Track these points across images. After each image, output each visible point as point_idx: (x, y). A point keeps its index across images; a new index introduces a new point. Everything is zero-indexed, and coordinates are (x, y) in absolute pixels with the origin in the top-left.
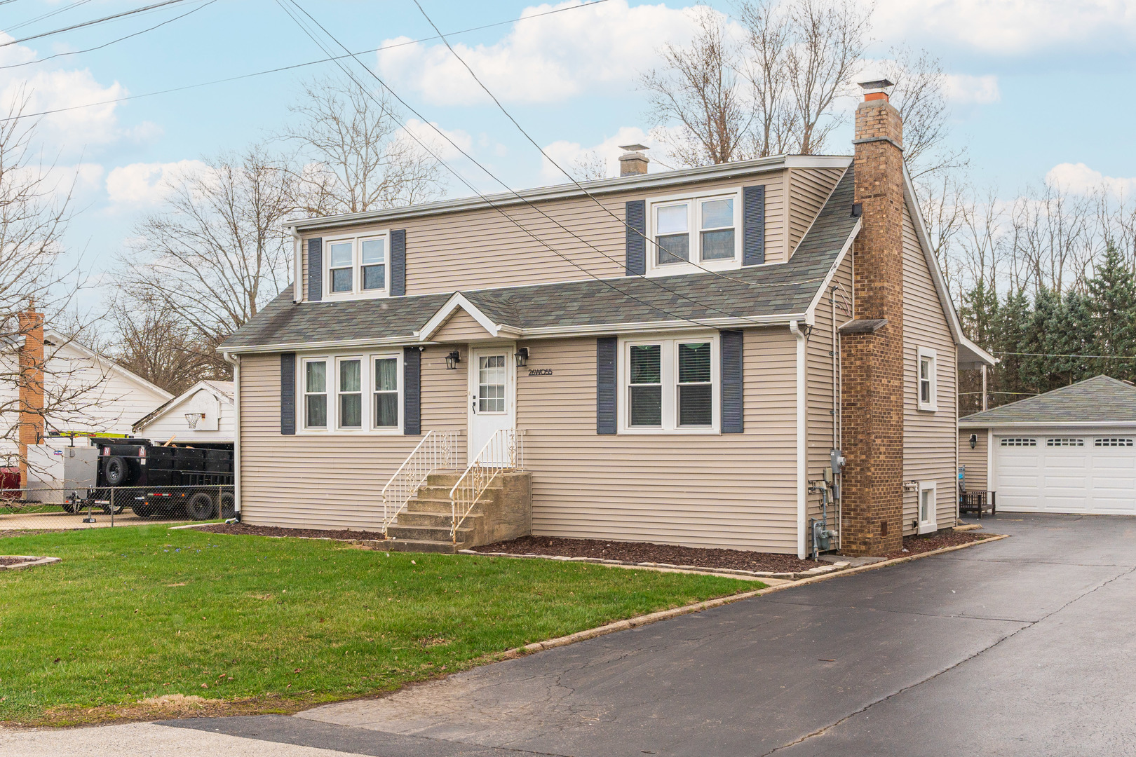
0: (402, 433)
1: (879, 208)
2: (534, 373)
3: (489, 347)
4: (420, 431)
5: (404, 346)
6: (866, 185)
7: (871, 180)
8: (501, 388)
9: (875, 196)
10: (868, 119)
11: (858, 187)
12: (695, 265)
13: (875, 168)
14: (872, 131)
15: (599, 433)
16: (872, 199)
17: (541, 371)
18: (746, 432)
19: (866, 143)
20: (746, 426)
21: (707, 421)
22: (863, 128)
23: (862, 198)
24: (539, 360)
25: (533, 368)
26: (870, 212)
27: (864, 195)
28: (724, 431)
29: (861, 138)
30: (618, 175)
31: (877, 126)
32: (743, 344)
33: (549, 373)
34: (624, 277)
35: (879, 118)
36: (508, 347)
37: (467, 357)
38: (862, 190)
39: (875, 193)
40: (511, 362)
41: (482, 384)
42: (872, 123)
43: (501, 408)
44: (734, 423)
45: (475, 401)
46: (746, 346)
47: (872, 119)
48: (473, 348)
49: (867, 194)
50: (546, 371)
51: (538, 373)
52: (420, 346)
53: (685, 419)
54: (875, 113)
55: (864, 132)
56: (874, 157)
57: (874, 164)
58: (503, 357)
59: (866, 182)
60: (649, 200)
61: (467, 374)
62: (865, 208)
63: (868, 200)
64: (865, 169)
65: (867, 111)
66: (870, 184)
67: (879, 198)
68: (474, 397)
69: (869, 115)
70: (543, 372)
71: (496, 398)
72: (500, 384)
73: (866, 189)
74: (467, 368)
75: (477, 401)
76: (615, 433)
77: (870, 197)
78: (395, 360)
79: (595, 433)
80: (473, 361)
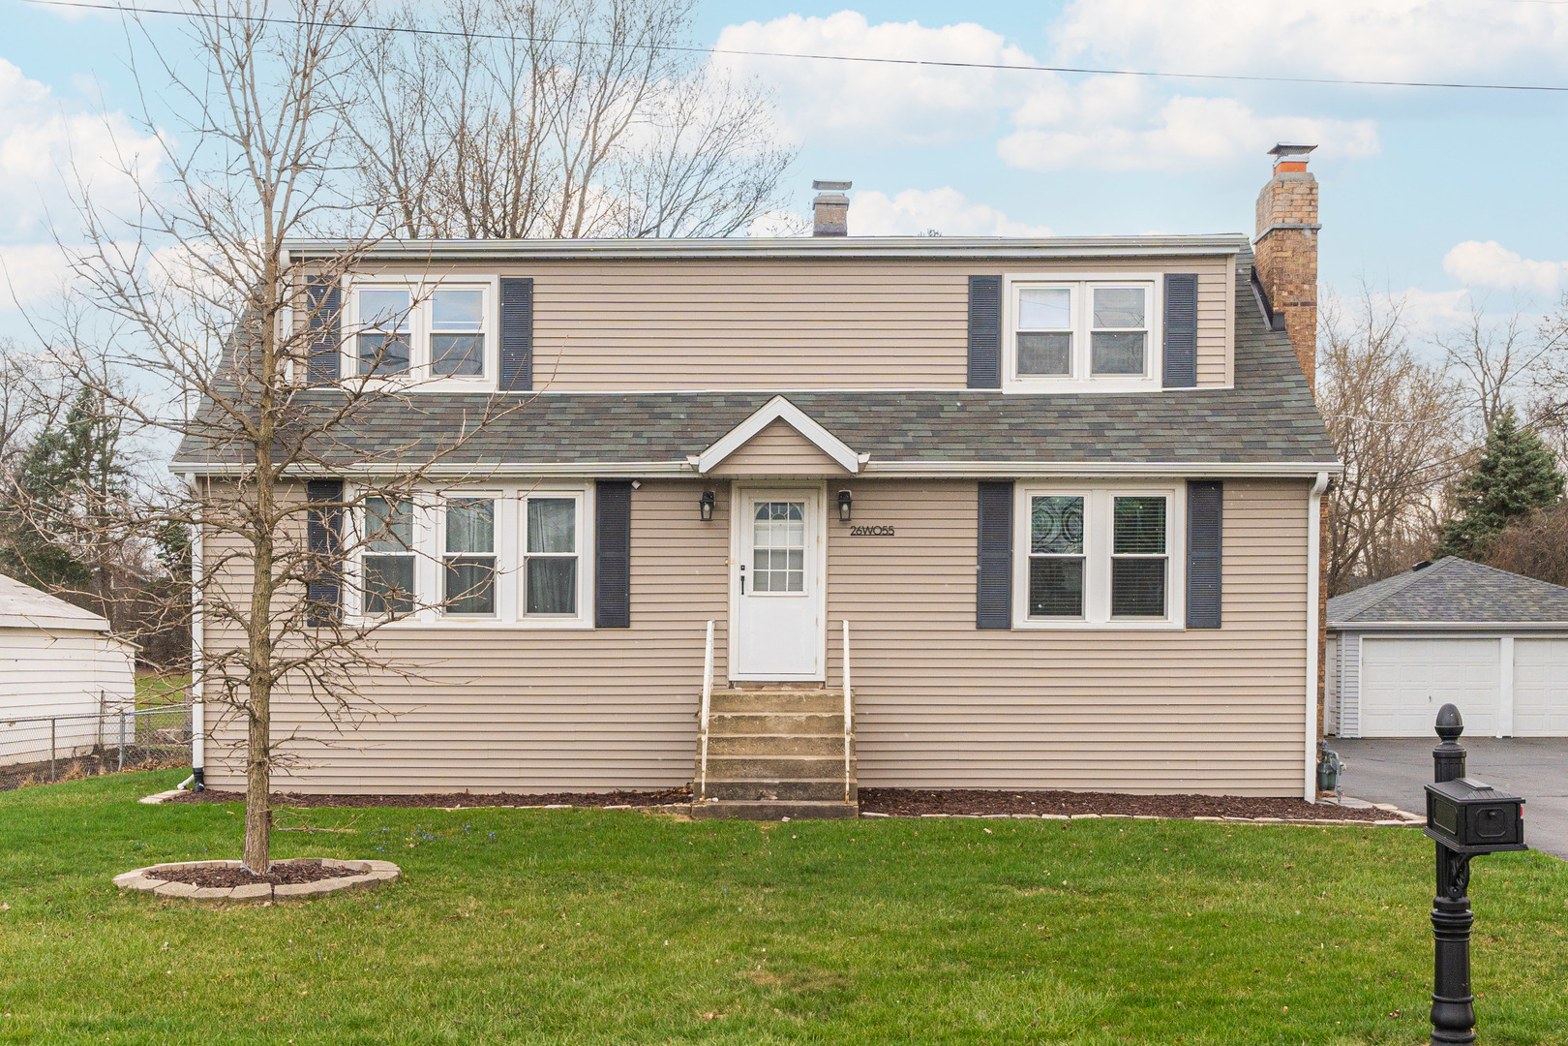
0: (590, 624)
1: (1308, 322)
2: (858, 532)
3: (771, 488)
4: (629, 621)
5: (596, 478)
6: (1291, 288)
7: (1298, 282)
8: (798, 555)
9: (1303, 304)
10: (1295, 197)
11: (1279, 289)
12: (1081, 380)
13: (1303, 265)
14: (1299, 215)
15: (980, 627)
16: (1299, 308)
17: (873, 529)
18: (1224, 627)
19: (1292, 229)
20: (1224, 617)
21: (1157, 609)
22: (1287, 209)
23: (1285, 305)
24: (869, 510)
25: (858, 524)
26: (1295, 326)
27: (1288, 301)
28: (1191, 624)
29: (1283, 221)
30: (809, 232)
31: (1305, 209)
32: (1222, 500)
33: (888, 532)
34: (964, 389)
35: (1310, 197)
36: (811, 488)
37: (728, 502)
38: (1285, 294)
39: (1302, 299)
40: (816, 515)
41: (760, 547)
42: (1300, 203)
43: (797, 583)
44: (1205, 612)
45: (743, 573)
46: (1226, 504)
47: (1299, 197)
48: (741, 488)
49: (1292, 301)
50: (884, 529)
51: (869, 532)
52: (634, 479)
53: (1120, 607)
54: (1303, 189)
55: (1288, 214)
56: (1301, 250)
57: (1301, 260)
58: (802, 504)
59: (1291, 283)
60: (1008, 277)
61: (728, 529)
62: (1289, 320)
63: (1293, 308)
64: (1290, 266)
65: (1292, 186)
66: (1297, 287)
67: (1308, 308)
68: (743, 568)
69: (1295, 191)
70: (878, 531)
71: (788, 570)
72: (796, 547)
73: (1291, 293)
74: (728, 520)
75: (749, 574)
76: (1007, 625)
77: (1296, 305)
78: (571, 503)
79: (973, 627)
80: (741, 511)
